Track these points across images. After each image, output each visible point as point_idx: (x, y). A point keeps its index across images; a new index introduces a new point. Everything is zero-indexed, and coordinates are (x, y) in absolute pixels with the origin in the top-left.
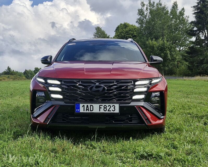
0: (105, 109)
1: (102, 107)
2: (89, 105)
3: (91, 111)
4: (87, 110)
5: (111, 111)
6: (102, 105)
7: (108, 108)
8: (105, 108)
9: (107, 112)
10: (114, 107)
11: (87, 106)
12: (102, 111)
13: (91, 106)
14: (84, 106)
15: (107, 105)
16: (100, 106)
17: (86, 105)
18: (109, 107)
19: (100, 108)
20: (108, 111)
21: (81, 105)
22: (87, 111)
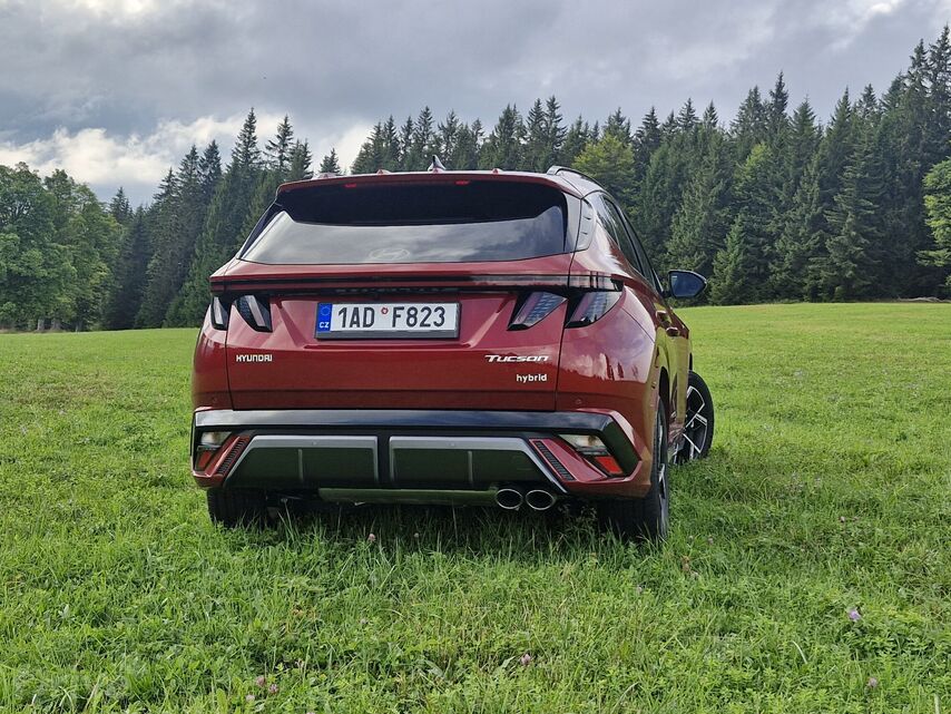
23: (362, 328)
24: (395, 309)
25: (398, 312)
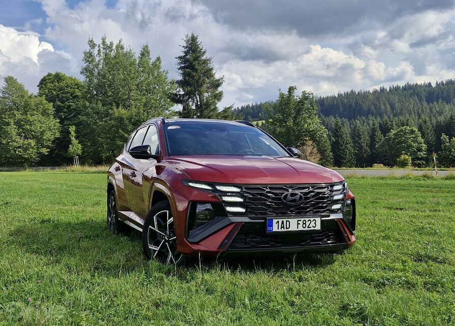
0: (304, 226)
1: (301, 223)
2: (285, 220)
3: (287, 228)
4: (282, 227)
5: (311, 227)
6: (301, 220)
7: (308, 224)
8: (304, 223)
9: (306, 229)
10: (314, 221)
11: (283, 222)
12: (301, 228)
13: (287, 221)
14: (278, 222)
15: (307, 219)
16: (298, 221)
17: (280, 221)
18: (309, 222)
19: (298, 224)
20: (308, 227)
21: (275, 221)
22: (283, 230)
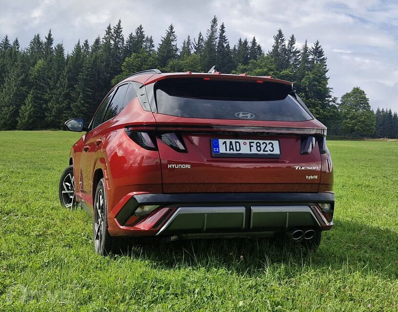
23: (235, 152)
24: (250, 143)
25: (252, 144)
